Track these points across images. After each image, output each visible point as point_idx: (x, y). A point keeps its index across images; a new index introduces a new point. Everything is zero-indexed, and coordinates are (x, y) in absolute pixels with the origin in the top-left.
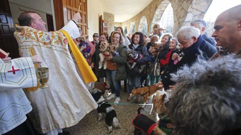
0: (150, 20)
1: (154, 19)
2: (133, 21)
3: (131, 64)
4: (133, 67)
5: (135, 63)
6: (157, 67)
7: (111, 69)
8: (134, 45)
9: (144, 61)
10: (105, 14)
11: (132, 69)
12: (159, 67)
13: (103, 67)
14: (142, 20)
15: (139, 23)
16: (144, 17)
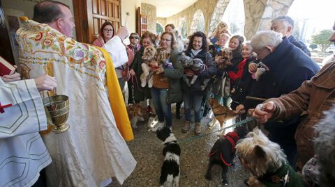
0: (208, 15)
1: (215, 14)
2: (182, 16)
3: (190, 78)
4: (192, 82)
5: (196, 77)
6: (226, 85)
7: (159, 87)
8: (192, 50)
9: (209, 73)
10: (144, 5)
11: (192, 85)
12: (228, 83)
13: (147, 84)
14: (196, 14)
15: (192, 19)
16: (199, 11)
